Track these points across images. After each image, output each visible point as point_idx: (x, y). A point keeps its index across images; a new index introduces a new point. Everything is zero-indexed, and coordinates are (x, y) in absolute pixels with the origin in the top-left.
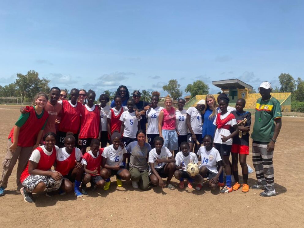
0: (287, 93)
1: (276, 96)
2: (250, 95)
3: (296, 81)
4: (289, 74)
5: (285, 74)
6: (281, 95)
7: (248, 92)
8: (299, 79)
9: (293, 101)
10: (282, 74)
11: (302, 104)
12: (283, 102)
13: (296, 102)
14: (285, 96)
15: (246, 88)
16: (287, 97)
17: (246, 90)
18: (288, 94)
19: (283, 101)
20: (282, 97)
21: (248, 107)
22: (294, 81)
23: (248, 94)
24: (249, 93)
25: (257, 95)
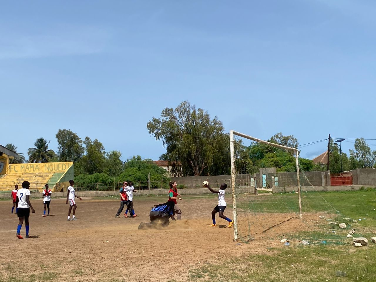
0: (68, 162)
1: (52, 168)
2: (12, 167)
3: (84, 142)
4: (71, 131)
5: (64, 131)
6: (60, 166)
7: (8, 161)
8: (87, 139)
9: (81, 174)
10: (60, 131)
11: (91, 178)
12: (62, 177)
13: (84, 176)
14: (66, 166)
15: (4, 155)
16: (68, 169)
17: (5, 159)
18: (69, 164)
19: (62, 175)
20: (61, 169)
21: (8, 187)
22: (81, 142)
23: (8, 165)
24: (10, 163)
25: (24, 166)
